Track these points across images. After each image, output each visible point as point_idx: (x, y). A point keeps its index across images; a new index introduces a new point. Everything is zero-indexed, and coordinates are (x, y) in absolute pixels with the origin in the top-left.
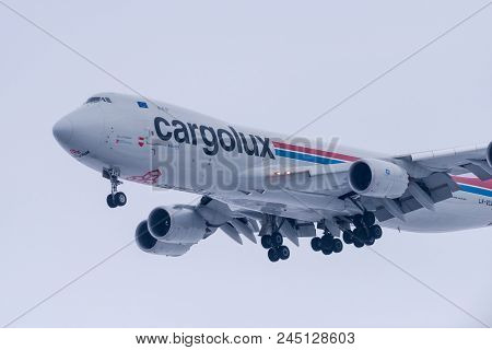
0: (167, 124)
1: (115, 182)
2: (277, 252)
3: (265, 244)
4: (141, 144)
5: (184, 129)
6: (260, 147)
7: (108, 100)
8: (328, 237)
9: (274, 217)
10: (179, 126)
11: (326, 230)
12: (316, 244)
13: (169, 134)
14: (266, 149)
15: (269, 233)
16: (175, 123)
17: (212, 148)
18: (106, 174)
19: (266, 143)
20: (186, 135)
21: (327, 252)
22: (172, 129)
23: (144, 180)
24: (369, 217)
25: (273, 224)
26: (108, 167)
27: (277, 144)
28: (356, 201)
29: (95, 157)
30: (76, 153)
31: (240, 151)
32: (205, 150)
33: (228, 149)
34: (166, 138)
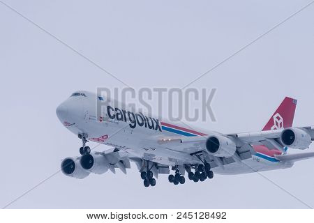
1: (85, 141)
2: (149, 180)
3: (143, 176)
4: (101, 121)
6: (155, 124)
7: (84, 95)
8: (177, 175)
9: (148, 161)
11: (177, 171)
12: (171, 179)
13: (114, 115)
14: (158, 126)
15: (145, 170)
17: (133, 125)
18: (80, 136)
19: (157, 123)
21: (176, 183)
23: (98, 140)
24: (207, 166)
25: (148, 166)
26: (81, 132)
27: (162, 123)
28: (199, 157)
29: (77, 126)
30: (67, 124)
31: (146, 126)
32: (130, 125)
33: (141, 125)
34: (113, 117)
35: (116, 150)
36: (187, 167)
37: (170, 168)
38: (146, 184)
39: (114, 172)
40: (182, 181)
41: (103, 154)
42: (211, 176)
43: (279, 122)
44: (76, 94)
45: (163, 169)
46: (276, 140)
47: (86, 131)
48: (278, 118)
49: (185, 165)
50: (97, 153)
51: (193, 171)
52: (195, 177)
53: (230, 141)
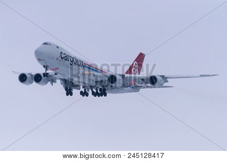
0: (63, 54)
2: (69, 93)
3: (66, 90)
4: (57, 60)
7: (50, 44)
8: (85, 91)
12: (82, 93)
14: (82, 65)
16: (65, 54)
17: (71, 63)
18: (44, 67)
19: (82, 63)
20: (67, 58)
21: (83, 96)
24: (105, 90)
26: (45, 65)
27: (85, 63)
28: (100, 84)
29: (44, 62)
30: (39, 60)
31: (77, 65)
33: (75, 64)
34: (62, 58)
35: (56, 74)
36: (92, 87)
37: (81, 87)
38: (67, 94)
40: (87, 95)
42: (105, 95)
44: (45, 44)
45: (77, 87)
47: (48, 64)
51: (95, 91)
52: (95, 94)
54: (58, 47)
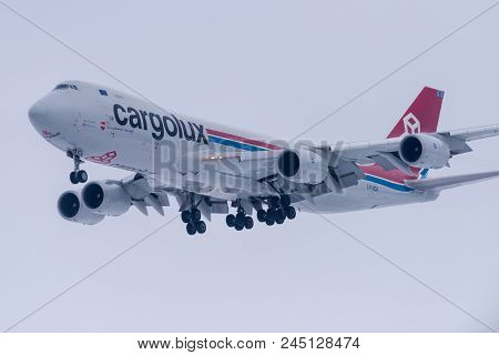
0: (124, 111)
1: (78, 161)
2: (194, 225)
3: (184, 218)
4: (103, 128)
5: (137, 116)
6: (197, 133)
7: (75, 87)
8: (241, 214)
9: (193, 194)
10: (133, 113)
11: (240, 208)
12: (230, 221)
13: (126, 119)
14: (201, 135)
15: (188, 208)
16: (130, 110)
17: (158, 134)
18: (70, 154)
19: (200, 130)
20: (139, 120)
21: (239, 228)
22: (127, 115)
23: (101, 160)
24: (286, 200)
25: (193, 201)
26: (72, 148)
27: (209, 131)
28: (271, 184)
29: (64, 138)
30: (47, 135)
31: (181, 136)
32: (154, 134)
33: (172, 134)
34: (123, 123)
35: (138, 177)
36: (255, 201)
37: (229, 203)
38: (191, 231)
39: (145, 212)
40: (248, 224)
41: (120, 183)
42: (292, 215)
43: (413, 127)
44: (62, 86)
45: (219, 205)
46: (395, 154)
48: (412, 121)
49: (252, 198)
50: (109, 182)
51: (265, 207)
52: (268, 218)
53: (318, 158)
54: (103, 93)
